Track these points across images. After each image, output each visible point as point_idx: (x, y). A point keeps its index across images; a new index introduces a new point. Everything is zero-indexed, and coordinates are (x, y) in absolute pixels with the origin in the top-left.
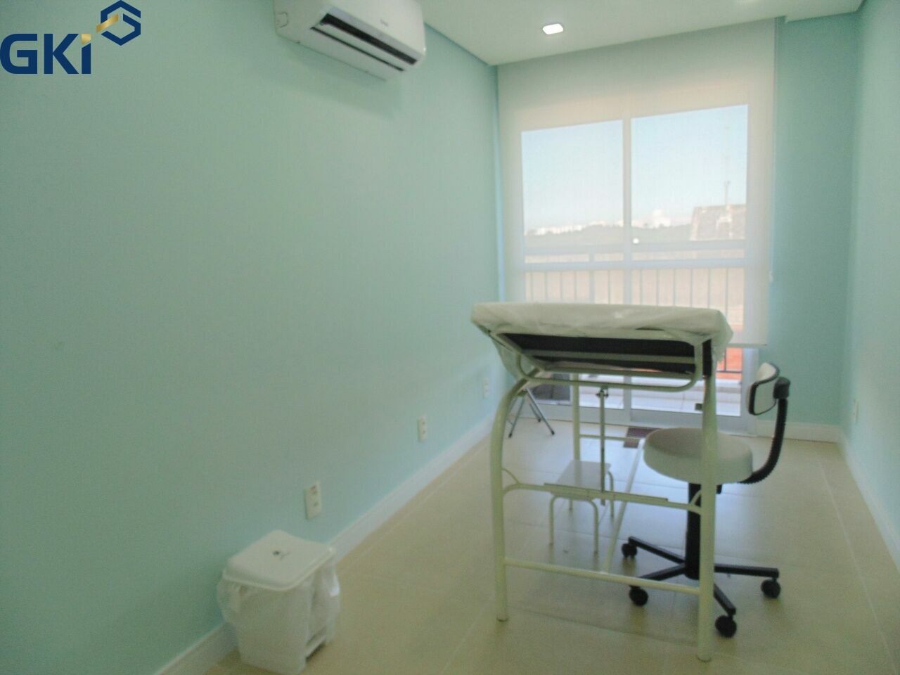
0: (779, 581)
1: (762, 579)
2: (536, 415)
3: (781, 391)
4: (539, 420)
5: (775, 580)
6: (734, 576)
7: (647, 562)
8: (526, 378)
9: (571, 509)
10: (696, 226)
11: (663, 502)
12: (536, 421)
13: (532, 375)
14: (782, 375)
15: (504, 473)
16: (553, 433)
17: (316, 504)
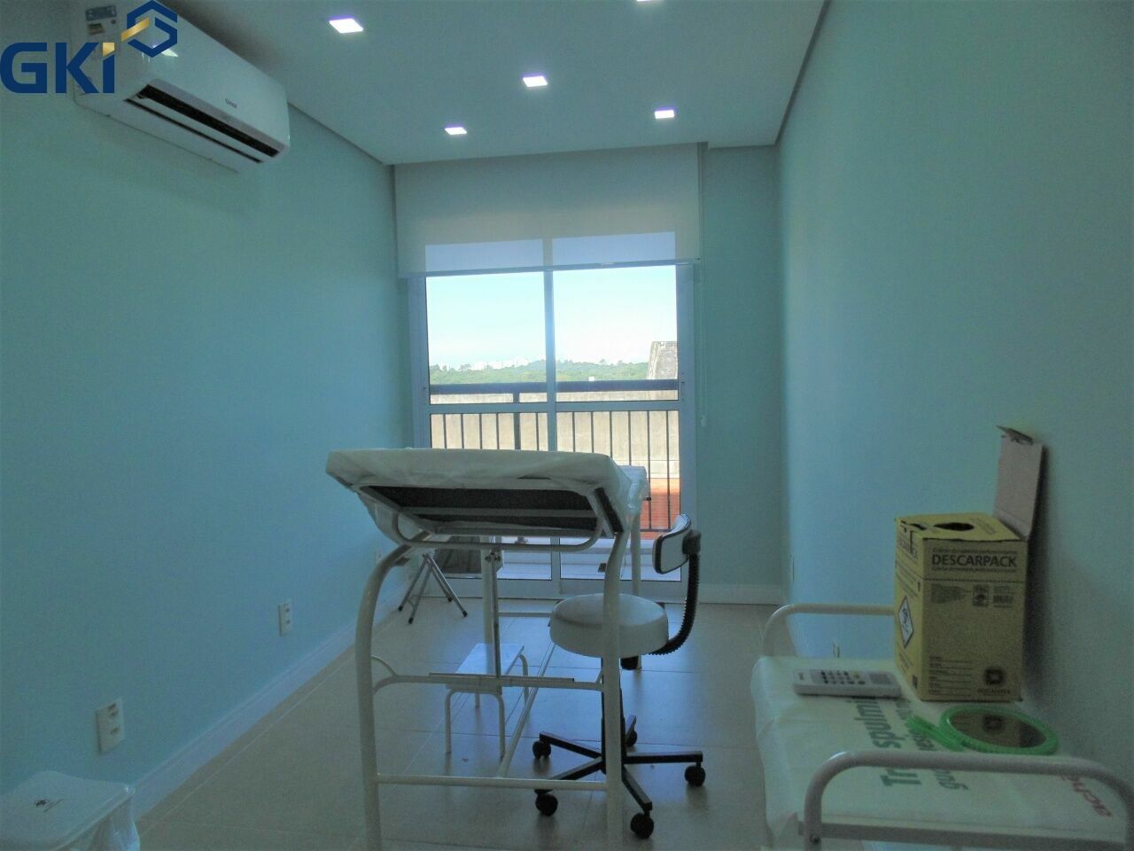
0: (703, 765)
1: (685, 766)
2: (445, 592)
3: (691, 546)
4: (450, 600)
5: (699, 765)
6: (658, 766)
7: (562, 761)
8: (409, 544)
9: (478, 707)
10: (654, 364)
11: (569, 683)
12: (446, 599)
13: (418, 539)
14: (693, 527)
15: (374, 663)
16: (465, 614)
17: (115, 731)
